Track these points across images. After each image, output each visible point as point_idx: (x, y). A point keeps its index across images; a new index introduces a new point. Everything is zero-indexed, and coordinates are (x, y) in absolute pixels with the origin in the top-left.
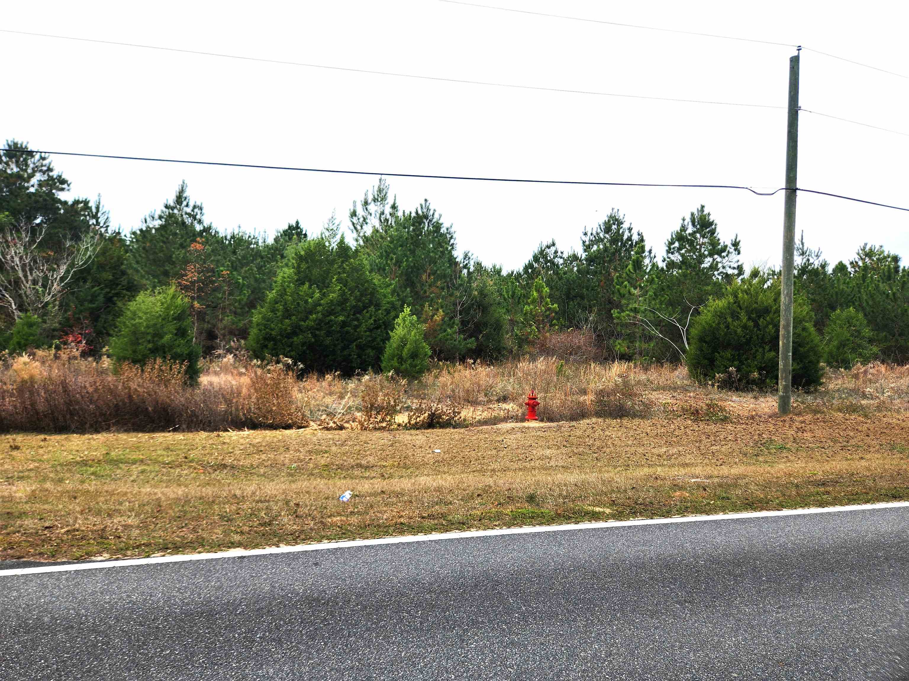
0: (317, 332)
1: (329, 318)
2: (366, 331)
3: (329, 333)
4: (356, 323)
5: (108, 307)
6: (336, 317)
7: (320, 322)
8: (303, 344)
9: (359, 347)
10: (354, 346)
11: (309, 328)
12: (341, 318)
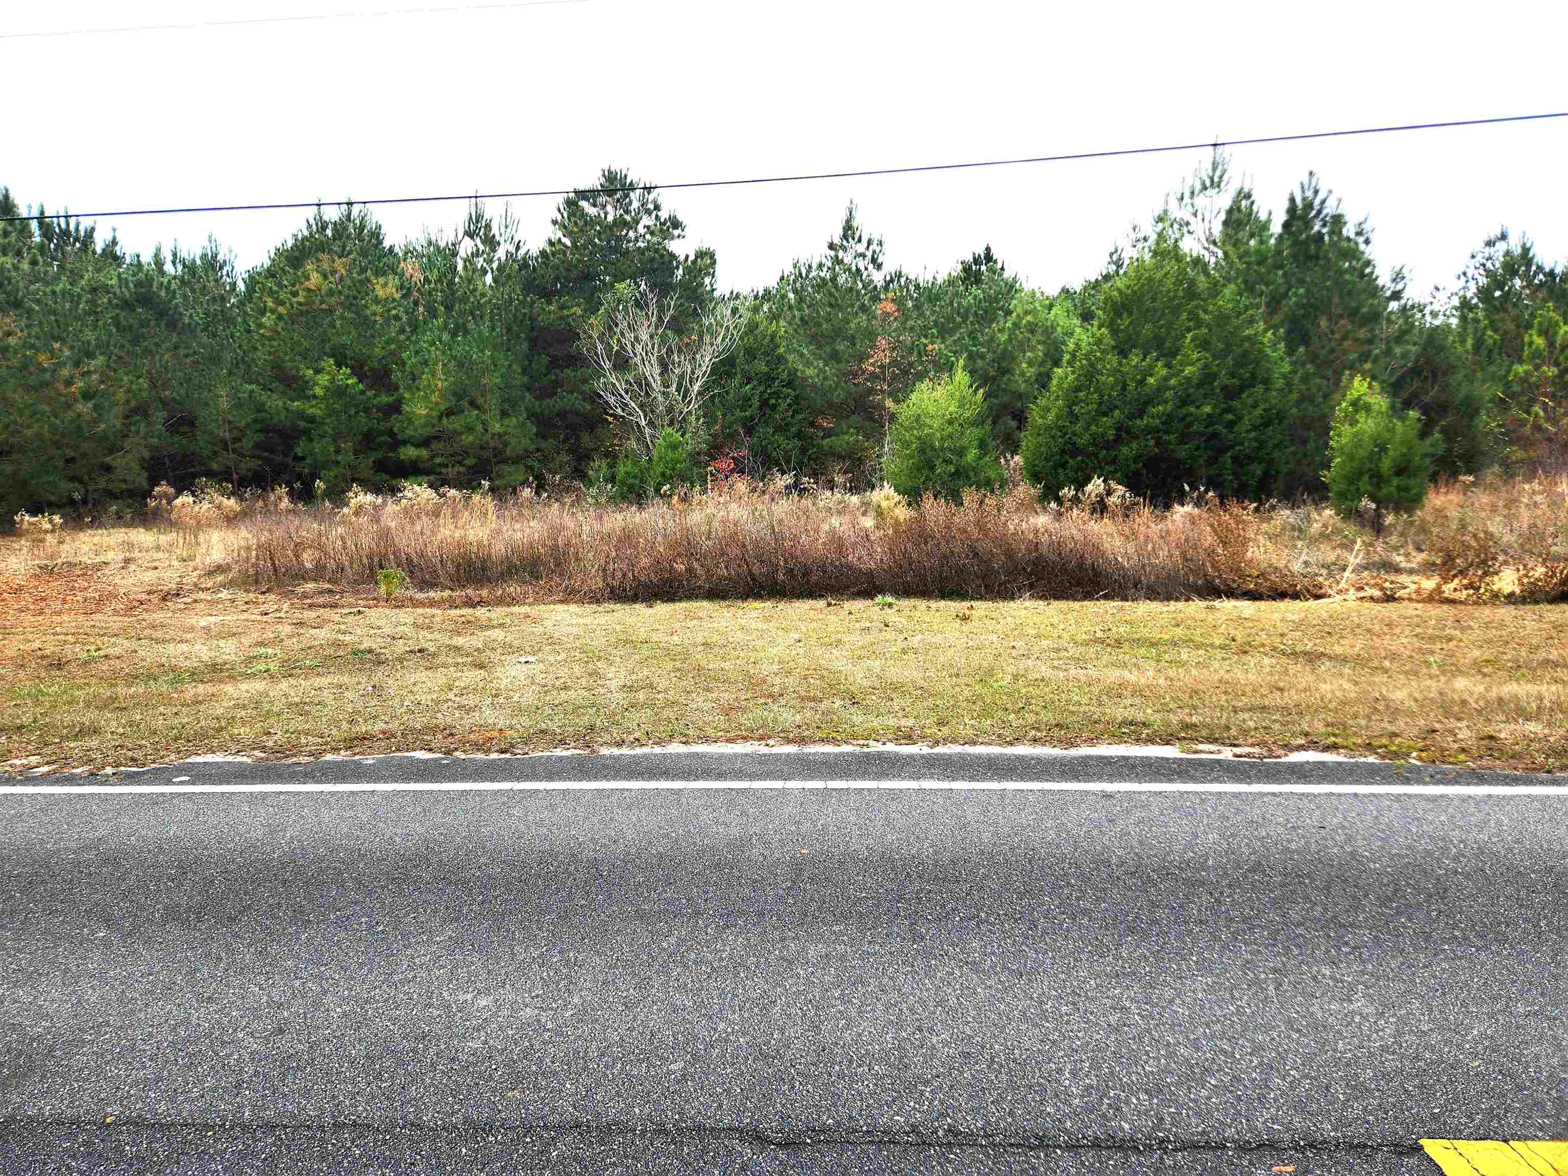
0: (1165, 437)
1: (1185, 411)
2: (1248, 431)
3: (1183, 438)
4: (1230, 417)
5: (764, 415)
6: (1198, 407)
7: (1168, 420)
8: (1136, 459)
9: (1235, 459)
10: (1227, 458)
11: (1148, 431)
12: (1207, 409)
